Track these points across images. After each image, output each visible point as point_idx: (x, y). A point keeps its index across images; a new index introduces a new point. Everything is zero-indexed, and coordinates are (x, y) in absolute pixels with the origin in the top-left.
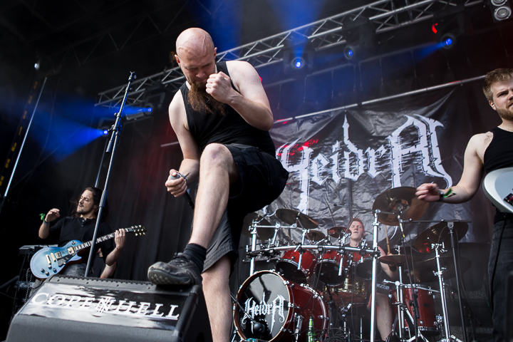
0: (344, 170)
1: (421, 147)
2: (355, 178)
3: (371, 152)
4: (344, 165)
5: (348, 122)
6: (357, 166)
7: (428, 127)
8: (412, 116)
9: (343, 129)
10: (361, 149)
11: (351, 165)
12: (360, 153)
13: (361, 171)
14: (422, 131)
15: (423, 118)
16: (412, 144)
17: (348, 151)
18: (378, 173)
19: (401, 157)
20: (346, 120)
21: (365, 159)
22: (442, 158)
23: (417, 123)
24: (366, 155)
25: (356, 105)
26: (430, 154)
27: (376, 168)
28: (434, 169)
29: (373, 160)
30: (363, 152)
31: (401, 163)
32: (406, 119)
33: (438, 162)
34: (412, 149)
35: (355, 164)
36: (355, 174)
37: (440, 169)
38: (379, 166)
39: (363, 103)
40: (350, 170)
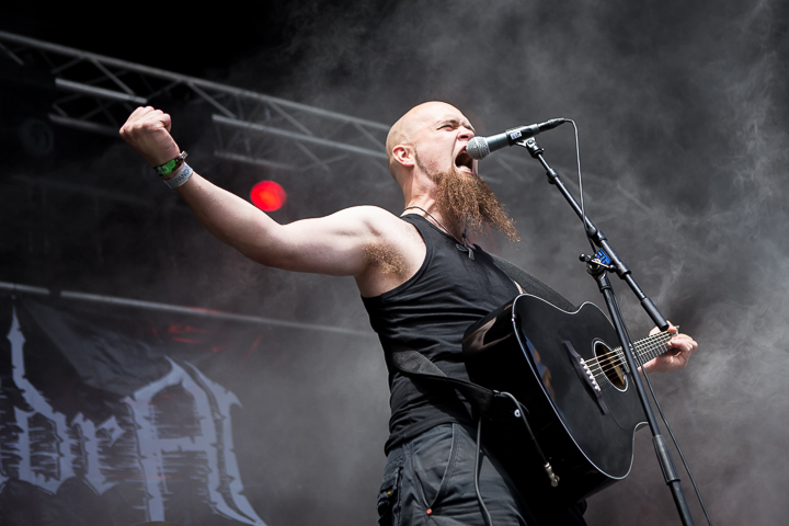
0: (16, 459)
1: (204, 442)
2: (52, 486)
3: (88, 427)
4: (16, 445)
5: (23, 329)
6: (55, 456)
7: (212, 400)
8: (180, 364)
9: (8, 345)
10: (62, 411)
11: (34, 447)
12: (59, 419)
13: (67, 470)
14: (201, 405)
15: (202, 376)
16: (182, 432)
17: (26, 407)
18: (110, 485)
19: (160, 456)
20: (16, 324)
21: (74, 442)
22: (244, 481)
23: (188, 384)
24: (75, 432)
25: (44, 291)
26: (221, 465)
27: (104, 472)
28: (230, 502)
29: (92, 446)
30: (69, 421)
31: (162, 470)
32: (170, 368)
33: (236, 487)
34: (185, 444)
35: (50, 450)
36: (48, 476)
37: (243, 503)
38: (109, 468)
39: (65, 294)
40: (35, 461)
